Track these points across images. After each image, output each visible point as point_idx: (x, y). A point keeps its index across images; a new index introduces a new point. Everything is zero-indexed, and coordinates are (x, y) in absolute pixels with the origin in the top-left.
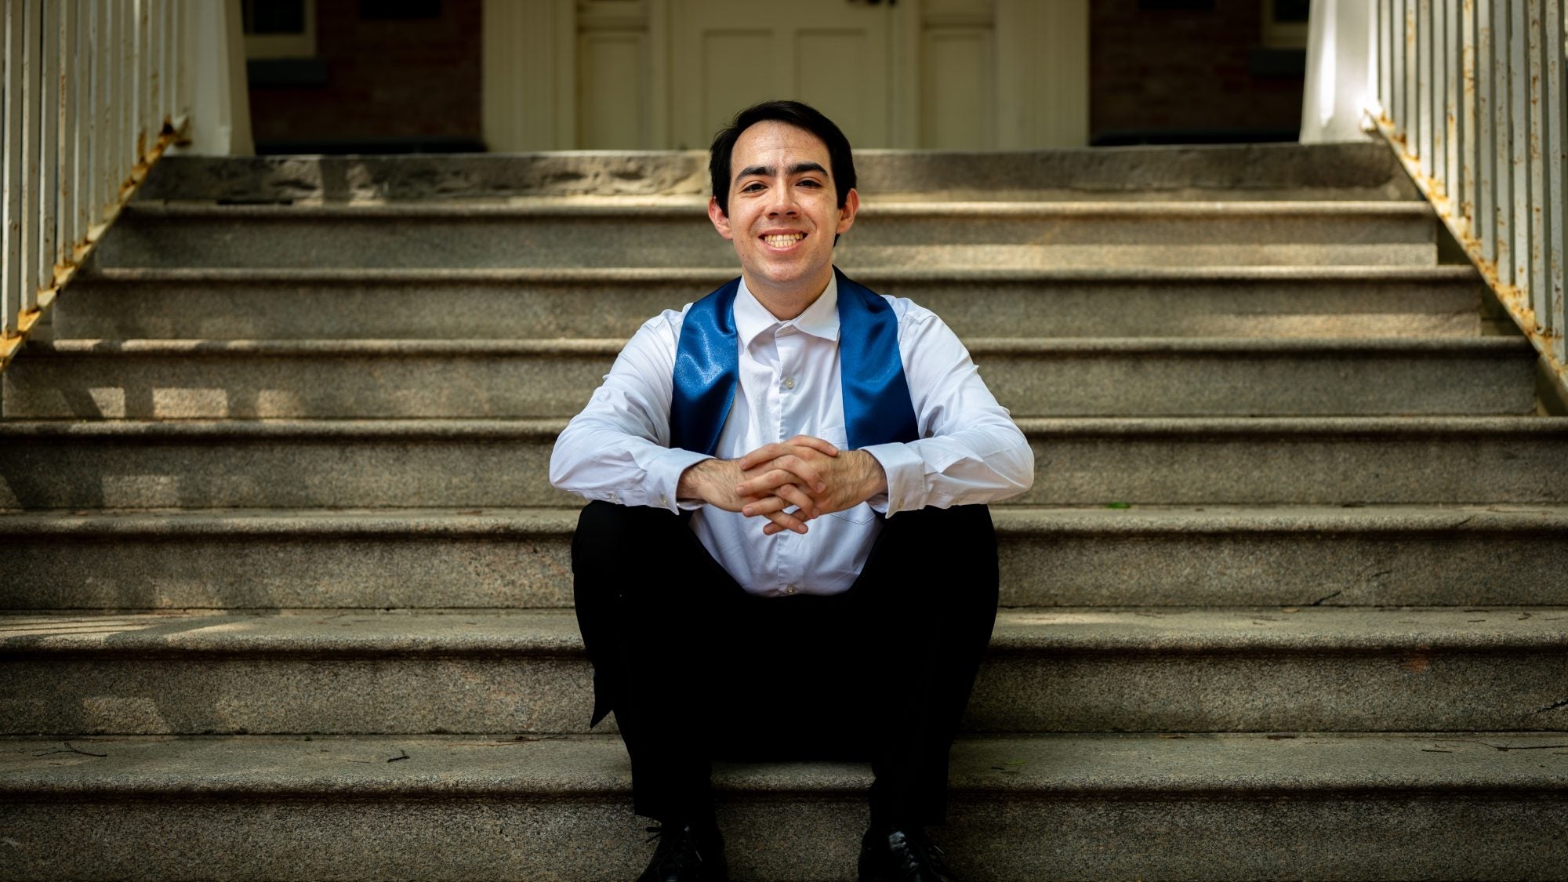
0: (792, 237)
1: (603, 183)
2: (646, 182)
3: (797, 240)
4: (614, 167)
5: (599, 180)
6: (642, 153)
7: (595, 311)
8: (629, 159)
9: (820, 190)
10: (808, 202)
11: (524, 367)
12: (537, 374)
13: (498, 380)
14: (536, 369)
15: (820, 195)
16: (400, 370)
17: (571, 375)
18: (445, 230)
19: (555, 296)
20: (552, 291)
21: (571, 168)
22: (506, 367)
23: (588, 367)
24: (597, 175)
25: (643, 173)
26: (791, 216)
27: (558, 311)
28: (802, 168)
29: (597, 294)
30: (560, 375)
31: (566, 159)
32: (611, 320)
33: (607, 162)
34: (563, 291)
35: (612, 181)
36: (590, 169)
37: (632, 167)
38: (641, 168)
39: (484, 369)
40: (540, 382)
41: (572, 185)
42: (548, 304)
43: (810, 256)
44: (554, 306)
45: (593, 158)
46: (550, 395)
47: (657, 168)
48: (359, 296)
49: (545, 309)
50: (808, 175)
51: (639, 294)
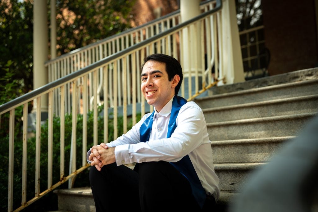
0: (153, 92)
1: (304, 78)
2: (314, 76)
3: (154, 93)
4: (306, 74)
5: (303, 78)
6: (312, 69)
7: (269, 112)
8: (309, 71)
9: (160, 78)
10: (156, 81)
11: (234, 128)
12: (237, 129)
13: (229, 131)
14: (236, 128)
15: (159, 79)
16: (211, 131)
17: (244, 129)
18: (254, 95)
19: (260, 109)
20: (259, 108)
21: (296, 75)
22: (230, 128)
23: (247, 127)
24: (302, 76)
25: (313, 74)
26: (151, 86)
27: (261, 113)
28: (154, 72)
29: (269, 107)
30: (241, 129)
31: (295, 73)
32: (273, 113)
33: (304, 72)
34: (262, 107)
35: (306, 77)
36: (300, 75)
37: (310, 73)
38: (312, 73)
39: (226, 129)
40: (237, 131)
41: (297, 80)
42: (259, 111)
43: (158, 96)
44: (260, 111)
45: (301, 72)
46: (239, 134)
47: (316, 72)
48: (222, 113)
49: (258, 112)
50: (156, 74)
51: (278, 106)
